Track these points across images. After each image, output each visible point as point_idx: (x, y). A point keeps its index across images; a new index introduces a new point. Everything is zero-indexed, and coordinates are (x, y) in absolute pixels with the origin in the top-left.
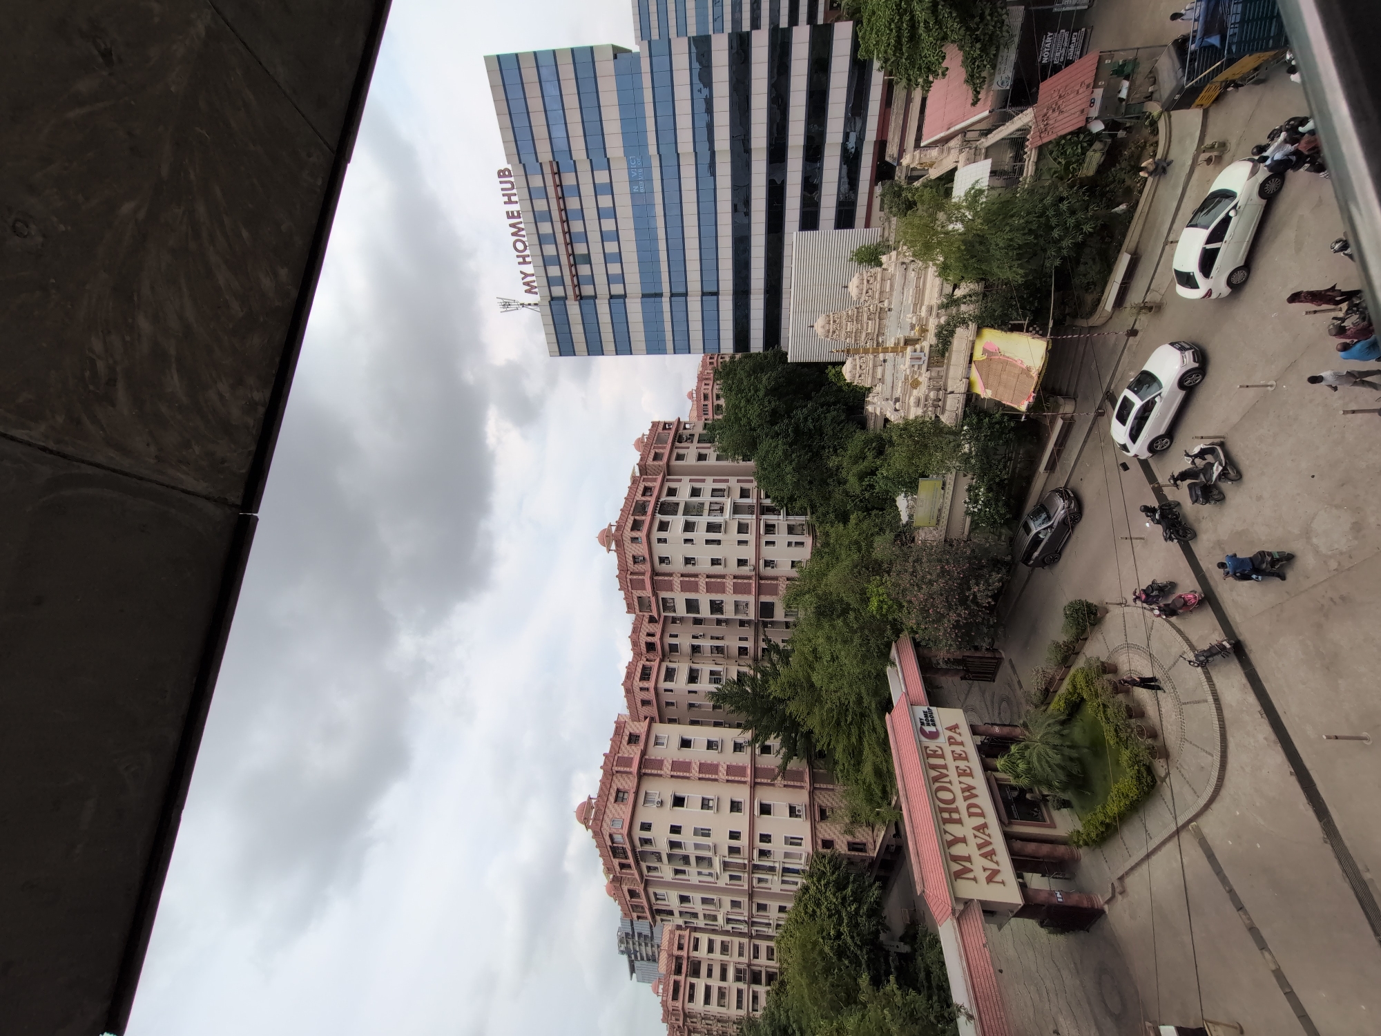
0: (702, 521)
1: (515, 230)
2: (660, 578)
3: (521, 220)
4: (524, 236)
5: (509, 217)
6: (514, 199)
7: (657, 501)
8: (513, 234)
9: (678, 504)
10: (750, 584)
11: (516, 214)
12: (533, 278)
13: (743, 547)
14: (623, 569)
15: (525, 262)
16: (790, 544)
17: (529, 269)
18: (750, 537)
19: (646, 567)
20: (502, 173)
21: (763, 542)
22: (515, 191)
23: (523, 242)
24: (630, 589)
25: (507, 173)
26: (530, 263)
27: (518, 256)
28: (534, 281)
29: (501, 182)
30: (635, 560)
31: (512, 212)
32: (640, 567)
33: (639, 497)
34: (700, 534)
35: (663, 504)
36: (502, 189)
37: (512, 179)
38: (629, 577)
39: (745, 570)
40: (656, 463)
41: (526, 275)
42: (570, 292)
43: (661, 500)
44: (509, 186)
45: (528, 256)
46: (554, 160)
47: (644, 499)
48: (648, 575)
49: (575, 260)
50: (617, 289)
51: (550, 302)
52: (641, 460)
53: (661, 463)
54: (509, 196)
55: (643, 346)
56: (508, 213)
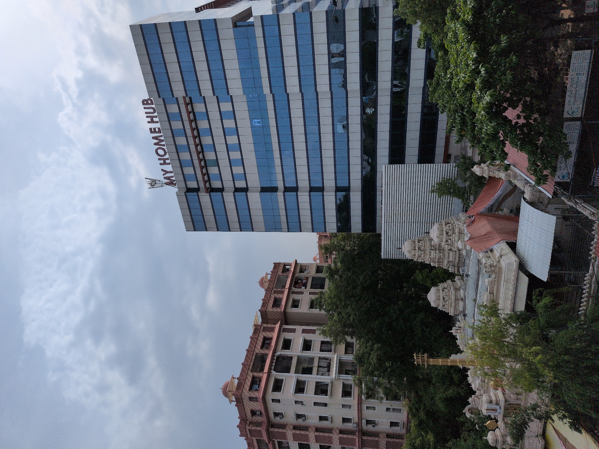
0: (311, 380)
1: (156, 141)
2: (276, 430)
3: (161, 134)
4: (164, 146)
5: (151, 132)
6: (155, 119)
7: (273, 355)
8: (155, 144)
9: (291, 358)
10: (354, 439)
11: (157, 130)
12: (172, 174)
13: (346, 410)
14: (243, 420)
15: (165, 163)
16: (388, 409)
17: (169, 168)
18: (353, 401)
19: (263, 419)
20: (145, 102)
21: (364, 406)
22: (156, 114)
23: (164, 150)
24: (249, 436)
25: (149, 102)
26: (169, 164)
27: (159, 159)
28: (173, 177)
29: (145, 108)
30: (253, 413)
31: (155, 129)
32: (257, 419)
33: (258, 350)
34: (309, 395)
35: (278, 357)
36: (146, 113)
37: (153, 106)
38: (248, 428)
39: (350, 426)
40: (275, 310)
41: (166, 172)
42: (202, 185)
43: (276, 355)
44: (152, 111)
45: (168, 159)
46: (187, 96)
47: (263, 352)
48: (265, 426)
49: (205, 164)
50: (241, 184)
51: (185, 193)
52: (262, 306)
53: (279, 310)
54: (152, 118)
55: (262, 225)
56: (151, 129)
